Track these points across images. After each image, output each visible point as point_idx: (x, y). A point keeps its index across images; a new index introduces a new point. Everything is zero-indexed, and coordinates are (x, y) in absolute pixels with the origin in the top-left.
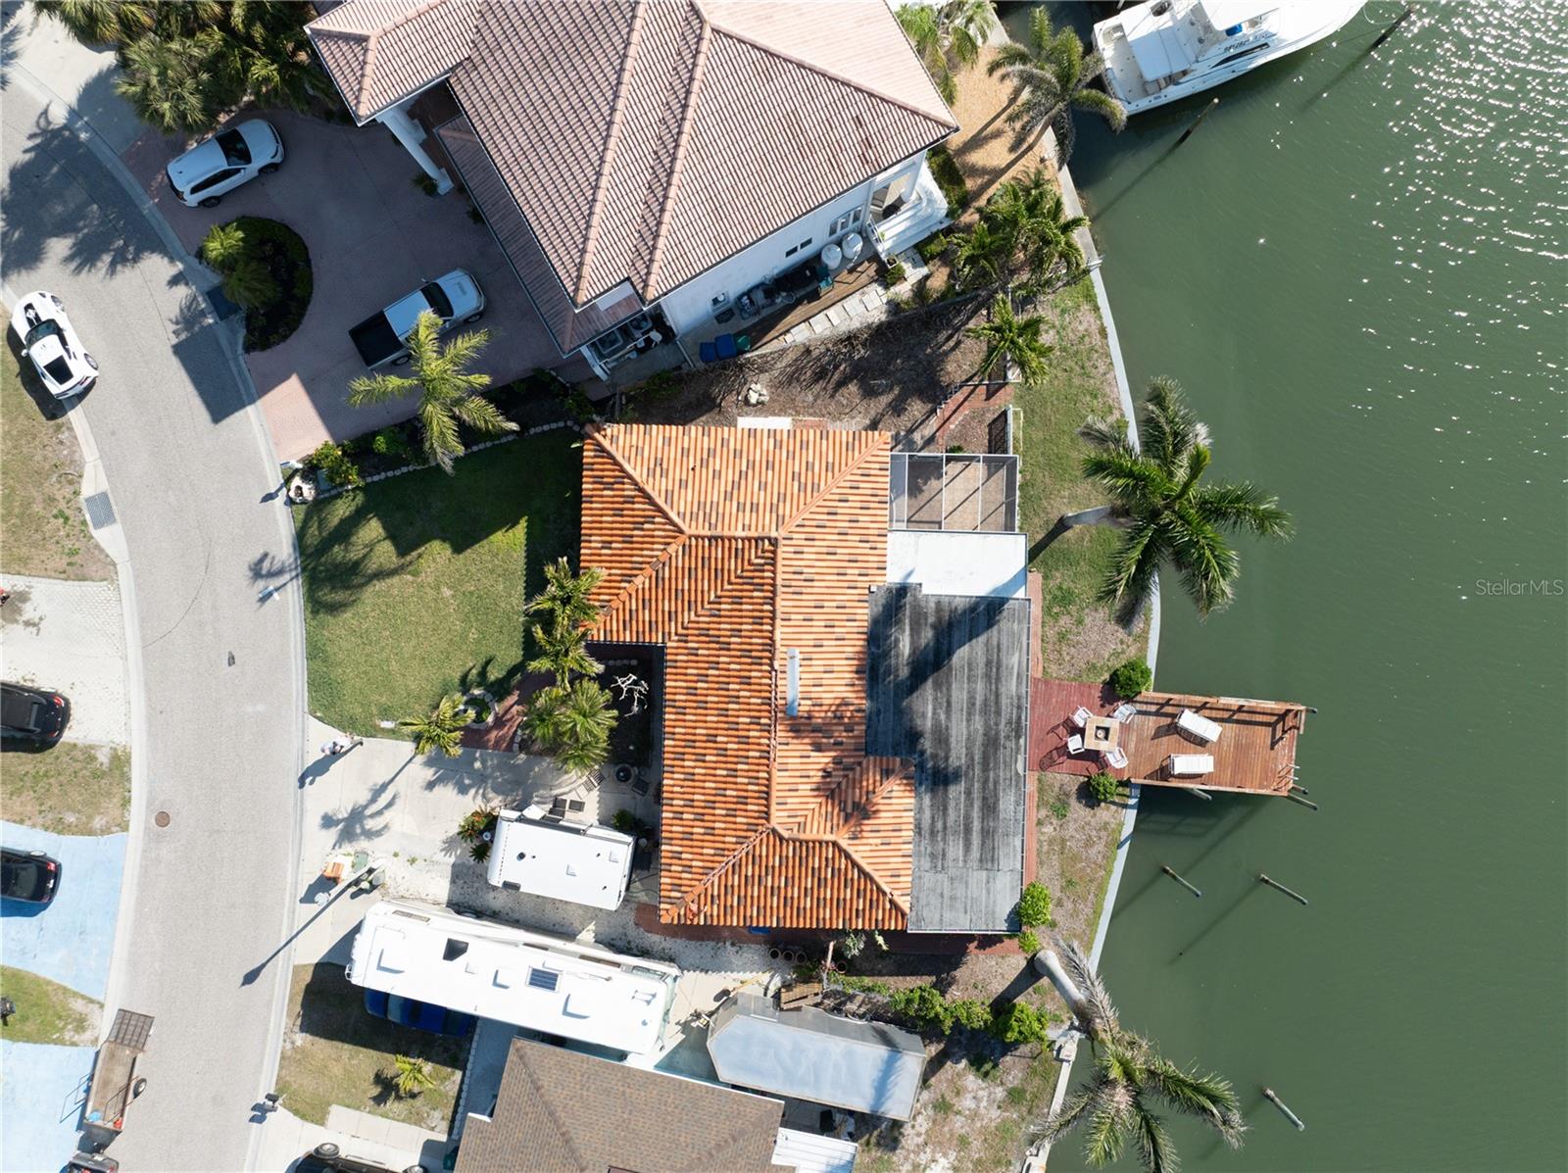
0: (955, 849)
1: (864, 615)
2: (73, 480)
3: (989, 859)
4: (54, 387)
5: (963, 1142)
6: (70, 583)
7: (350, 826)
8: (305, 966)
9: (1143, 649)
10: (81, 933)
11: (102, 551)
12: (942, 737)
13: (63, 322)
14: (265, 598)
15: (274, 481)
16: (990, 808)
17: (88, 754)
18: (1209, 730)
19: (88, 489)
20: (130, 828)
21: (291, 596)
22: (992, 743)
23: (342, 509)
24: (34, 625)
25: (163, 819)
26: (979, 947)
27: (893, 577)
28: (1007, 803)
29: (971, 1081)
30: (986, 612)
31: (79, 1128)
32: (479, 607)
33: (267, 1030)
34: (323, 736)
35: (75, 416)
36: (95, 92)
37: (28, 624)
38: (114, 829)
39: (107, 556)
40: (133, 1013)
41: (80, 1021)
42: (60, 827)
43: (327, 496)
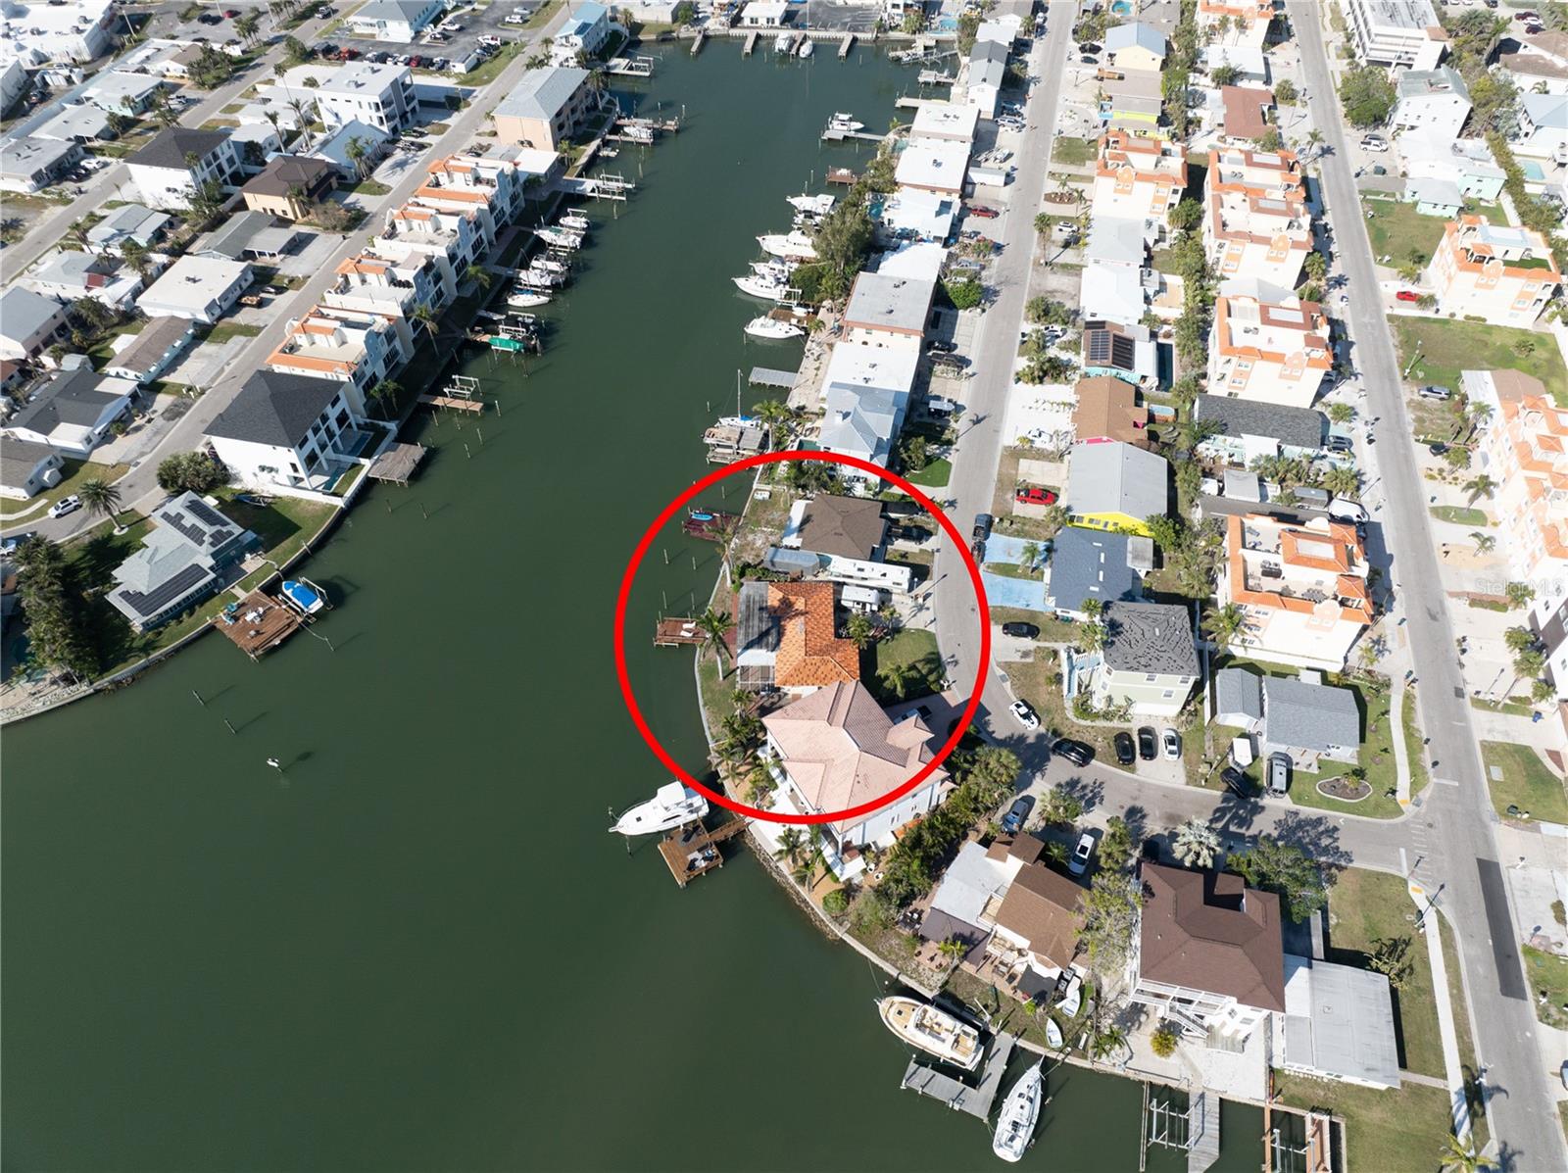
0: (757, 598)
1: (782, 645)
2: (1012, 685)
3: (748, 597)
6: (1011, 661)
7: (921, 608)
12: (761, 620)
13: (1021, 719)
14: (953, 656)
15: (953, 684)
16: (748, 607)
18: (683, 633)
19: (1009, 683)
21: (944, 658)
22: (747, 620)
23: (932, 678)
24: (1017, 651)
27: (774, 654)
28: (743, 608)
30: (749, 646)
32: (890, 657)
33: (937, 568)
34: (931, 629)
36: (1028, 784)
41: (988, 567)
42: (1001, 607)
43: (937, 681)
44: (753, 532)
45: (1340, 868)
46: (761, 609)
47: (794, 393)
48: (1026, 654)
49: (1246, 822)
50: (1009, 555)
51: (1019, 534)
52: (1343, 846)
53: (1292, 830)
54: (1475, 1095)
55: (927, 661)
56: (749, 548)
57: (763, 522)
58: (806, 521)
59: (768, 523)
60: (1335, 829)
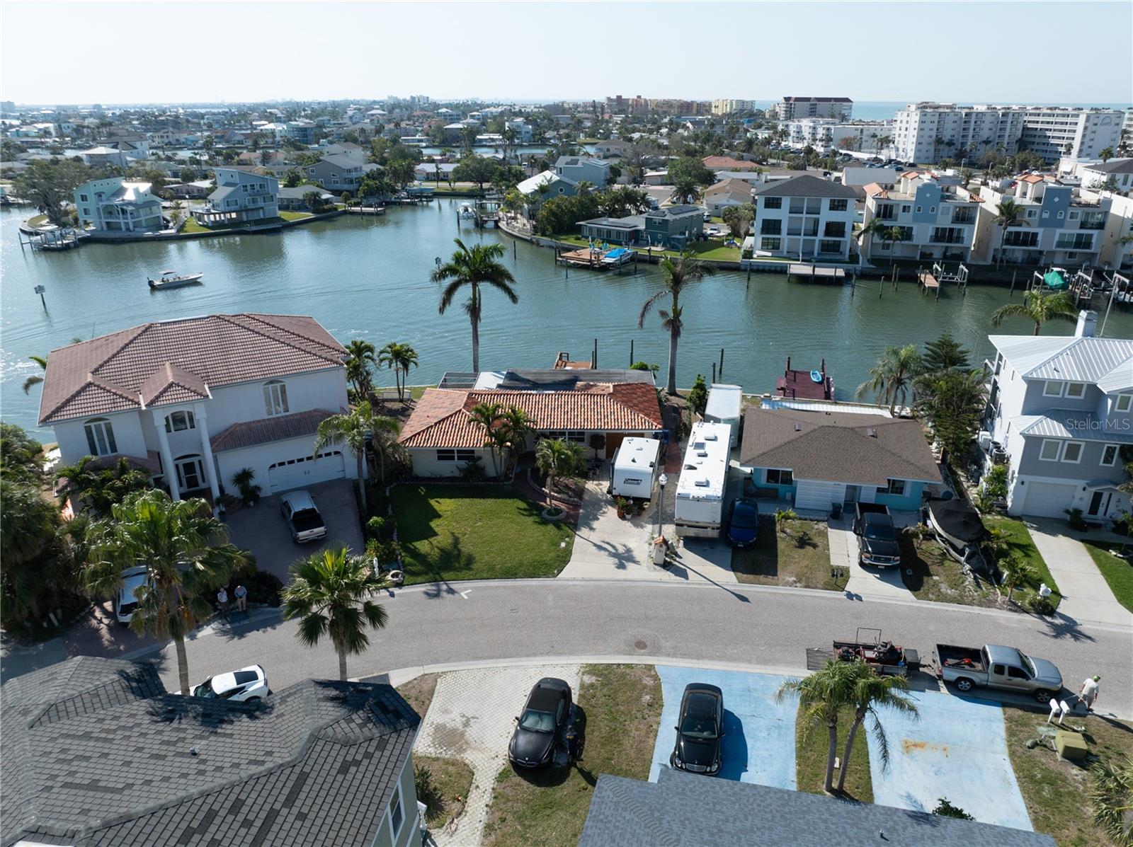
6: (434, 700)
8: (737, 578)
10: (750, 691)
11: (409, 683)
20: (651, 663)
24: (468, 720)
25: (641, 645)
31: (924, 691)
33: (792, 595)
37: (466, 724)
38: (653, 673)
39: (415, 679)
40: (808, 662)
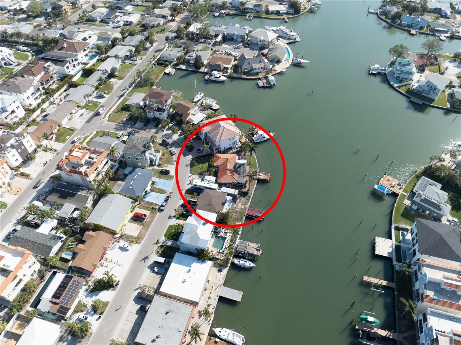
0: (241, 177)
1: (234, 164)
3: (244, 178)
4: (173, 153)
5: (242, 202)
6: (171, 165)
9: (257, 170)
11: (174, 163)
12: (240, 171)
14: (187, 167)
15: (189, 160)
16: (244, 175)
17: (171, 175)
18: (262, 175)
19: (174, 160)
21: (189, 167)
22: (244, 171)
23: (194, 161)
24: (168, 167)
26: (244, 188)
27: (236, 162)
29: (243, 198)
30: (243, 164)
34: (190, 175)
35: (174, 156)
40: (171, 192)
41: (166, 193)
42: (167, 180)
43: (193, 161)
44: (242, 209)
45: (119, 123)
46: (240, 174)
47: (222, 281)
48: (166, 166)
49: (133, 130)
50: (158, 196)
51: (151, 204)
52: (115, 126)
53: (124, 129)
54: (122, 96)
55: (194, 165)
56: (243, 203)
57: (238, 212)
58: (224, 204)
59: (237, 212)
60: (114, 129)
